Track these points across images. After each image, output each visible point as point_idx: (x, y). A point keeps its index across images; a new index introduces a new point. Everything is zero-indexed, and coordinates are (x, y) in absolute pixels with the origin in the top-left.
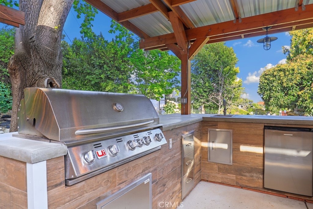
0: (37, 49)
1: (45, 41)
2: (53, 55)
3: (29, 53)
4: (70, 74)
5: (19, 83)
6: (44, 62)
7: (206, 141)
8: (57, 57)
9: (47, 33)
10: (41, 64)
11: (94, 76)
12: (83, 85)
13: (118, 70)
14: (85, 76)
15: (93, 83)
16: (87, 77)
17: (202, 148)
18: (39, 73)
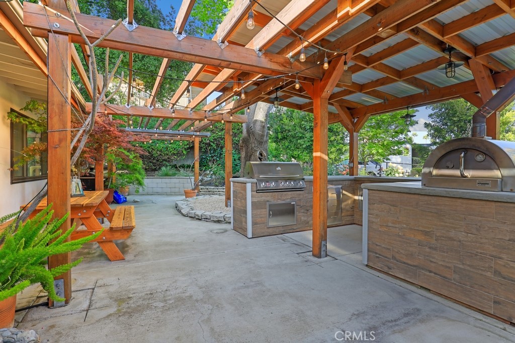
0: (253, 134)
1: (258, 128)
2: (263, 136)
3: (249, 136)
4: (284, 138)
5: (244, 154)
6: (258, 141)
7: (357, 195)
8: (265, 137)
9: (258, 124)
10: (256, 142)
11: (306, 139)
12: (296, 148)
13: (331, 132)
14: (297, 140)
15: (304, 146)
16: (299, 141)
17: (355, 200)
18: (255, 148)
